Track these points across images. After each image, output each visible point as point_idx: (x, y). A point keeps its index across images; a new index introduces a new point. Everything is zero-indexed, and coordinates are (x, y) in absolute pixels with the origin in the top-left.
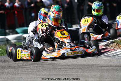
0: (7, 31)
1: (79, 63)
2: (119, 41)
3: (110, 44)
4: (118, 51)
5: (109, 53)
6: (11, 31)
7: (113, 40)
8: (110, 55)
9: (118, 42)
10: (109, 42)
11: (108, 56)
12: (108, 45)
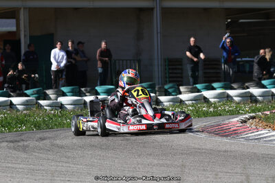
0: (83, 89)
1: (203, 147)
2: (263, 116)
3: (249, 119)
4: (264, 132)
5: (250, 135)
6: (88, 89)
7: (254, 114)
8: (251, 138)
9: (261, 118)
10: (247, 116)
11: (247, 139)
12: (245, 122)
